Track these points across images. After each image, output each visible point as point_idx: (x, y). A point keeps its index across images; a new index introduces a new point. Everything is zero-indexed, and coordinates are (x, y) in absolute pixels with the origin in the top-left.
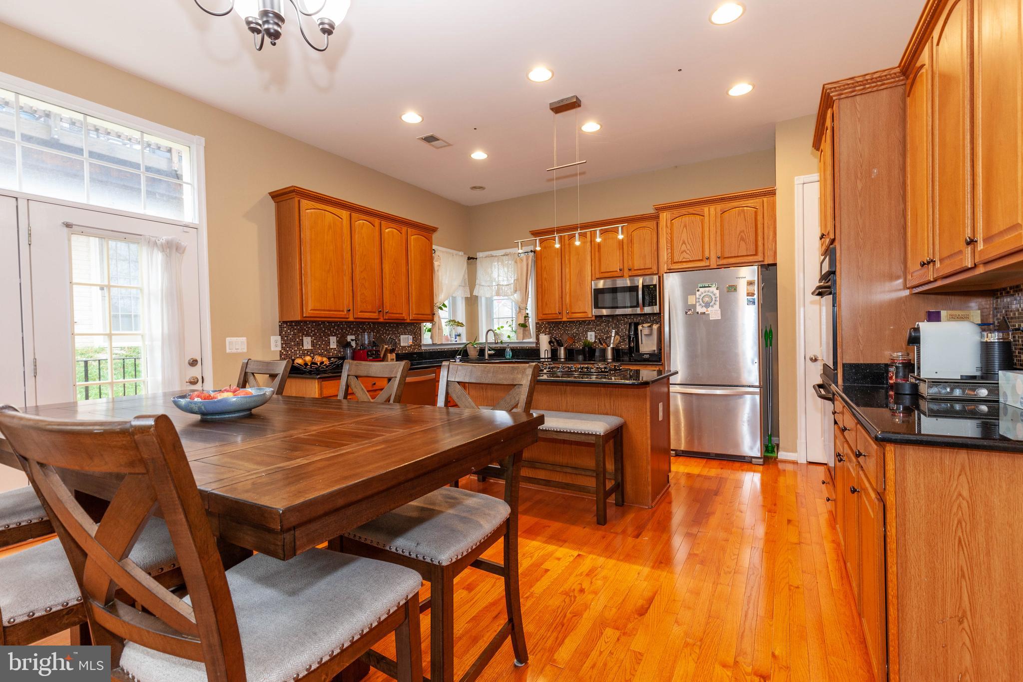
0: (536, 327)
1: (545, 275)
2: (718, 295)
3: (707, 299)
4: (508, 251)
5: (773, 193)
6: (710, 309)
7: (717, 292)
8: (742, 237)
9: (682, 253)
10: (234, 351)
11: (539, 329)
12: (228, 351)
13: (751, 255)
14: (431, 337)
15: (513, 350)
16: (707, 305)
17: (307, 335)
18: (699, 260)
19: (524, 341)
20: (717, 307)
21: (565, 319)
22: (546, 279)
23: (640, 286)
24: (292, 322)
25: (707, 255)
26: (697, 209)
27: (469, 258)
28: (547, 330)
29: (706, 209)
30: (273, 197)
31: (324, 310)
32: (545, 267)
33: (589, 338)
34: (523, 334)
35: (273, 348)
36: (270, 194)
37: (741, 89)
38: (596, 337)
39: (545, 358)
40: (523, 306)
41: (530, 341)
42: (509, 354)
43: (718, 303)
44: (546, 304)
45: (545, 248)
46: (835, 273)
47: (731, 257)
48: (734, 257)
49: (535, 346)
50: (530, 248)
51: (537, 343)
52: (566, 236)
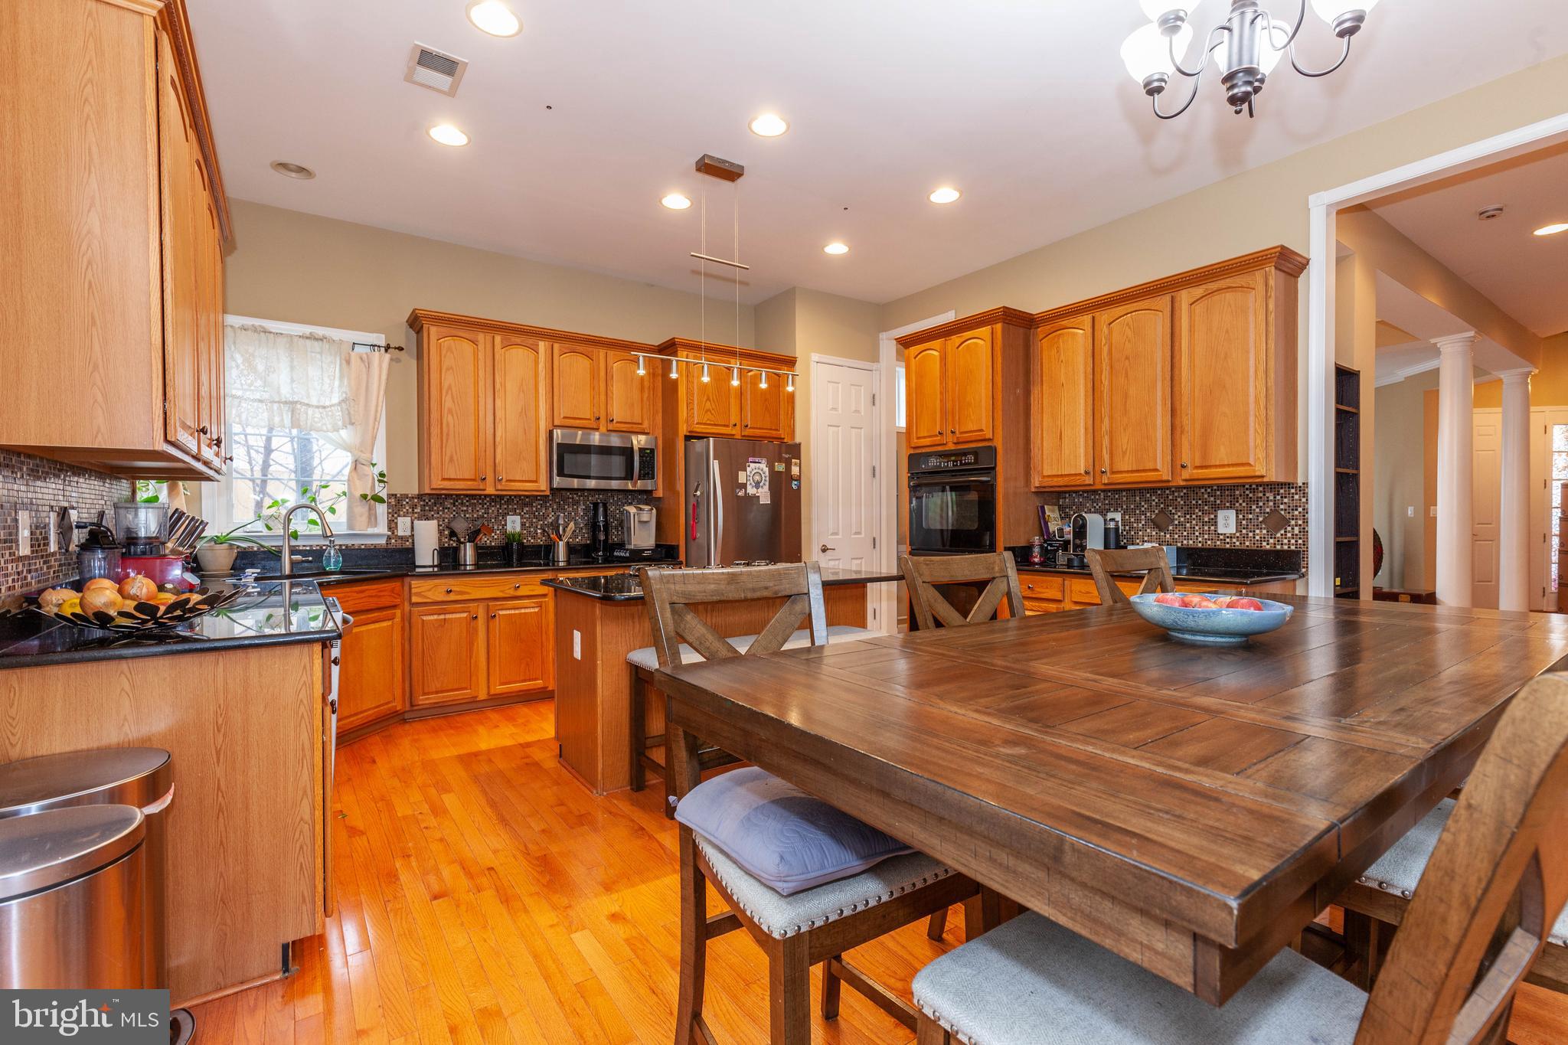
0: (391, 503)
1: (447, 403)
2: (767, 474)
3: (757, 478)
4: (320, 331)
5: (791, 362)
6: (760, 490)
7: (766, 470)
8: (766, 407)
9: (706, 411)
11: (399, 505)
13: (774, 430)
15: (341, 550)
16: (757, 485)
18: (724, 426)
19: (370, 531)
20: (766, 488)
21: (490, 490)
22: (450, 411)
23: (636, 449)
25: (733, 420)
28: (418, 510)
32: (450, 387)
33: (509, 528)
34: (366, 517)
37: (837, 248)
38: (523, 525)
39: (433, 566)
40: (364, 457)
41: (376, 531)
42: (333, 562)
43: (767, 483)
44: (451, 460)
45: (449, 349)
46: (994, 468)
47: (757, 428)
48: (760, 429)
49: (383, 541)
50: (381, 340)
51: (389, 538)
52: (498, 339)
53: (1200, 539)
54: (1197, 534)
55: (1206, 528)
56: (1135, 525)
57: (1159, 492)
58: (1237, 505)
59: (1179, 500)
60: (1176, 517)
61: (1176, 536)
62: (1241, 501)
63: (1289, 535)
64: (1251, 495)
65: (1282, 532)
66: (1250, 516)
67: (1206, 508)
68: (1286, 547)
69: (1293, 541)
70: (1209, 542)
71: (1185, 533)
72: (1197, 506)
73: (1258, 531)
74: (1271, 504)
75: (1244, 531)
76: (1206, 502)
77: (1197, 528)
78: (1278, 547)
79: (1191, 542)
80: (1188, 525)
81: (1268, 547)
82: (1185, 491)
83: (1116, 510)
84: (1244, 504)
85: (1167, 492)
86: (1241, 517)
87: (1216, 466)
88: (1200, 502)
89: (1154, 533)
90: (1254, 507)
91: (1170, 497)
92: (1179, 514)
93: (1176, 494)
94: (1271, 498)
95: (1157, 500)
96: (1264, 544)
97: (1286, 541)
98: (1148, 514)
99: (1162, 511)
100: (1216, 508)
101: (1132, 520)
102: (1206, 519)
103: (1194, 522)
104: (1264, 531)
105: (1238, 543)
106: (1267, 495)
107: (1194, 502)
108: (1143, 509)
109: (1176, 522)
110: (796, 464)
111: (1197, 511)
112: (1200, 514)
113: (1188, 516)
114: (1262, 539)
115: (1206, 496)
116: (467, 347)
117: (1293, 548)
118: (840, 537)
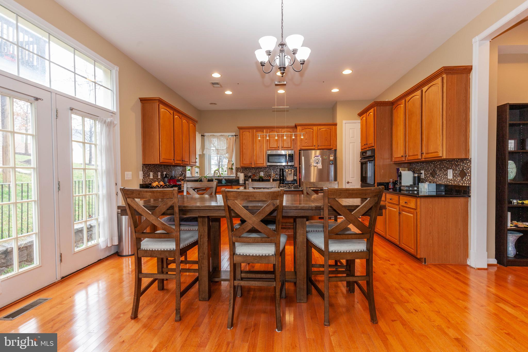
0: (236, 169)
1: (244, 147)
3: (317, 161)
4: (223, 134)
5: (336, 125)
7: (321, 159)
8: (326, 139)
9: (306, 143)
10: (128, 179)
11: (237, 170)
12: (126, 179)
13: (329, 146)
14: (191, 173)
15: (225, 180)
16: (317, 163)
17: (151, 171)
18: (311, 146)
19: (231, 176)
20: (320, 164)
21: (253, 166)
22: (244, 148)
23: (287, 154)
24: (146, 164)
25: (314, 144)
26: (311, 127)
27: (202, 135)
28: (241, 171)
29: (314, 127)
30: (141, 100)
31: (166, 159)
32: (244, 143)
33: (261, 175)
34: (231, 172)
35: (140, 178)
36: (140, 98)
37: (335, 90)
38: (264, 174)
39: (242, 184)
40: (230, 160)
41: (233, 176)
42: (224, 182)
43: (321, 162)
44: (245, 160)
45: (244, 135)
46: (374, 156)
47: (322, 146)
48: (324, 146)
49: (235, 178)
50: (234, 134)
51: (236, 177)
52: (255, 130)
53: (443, 181)
54: (443, 179)
55: (445, 177)
56: (427, 175)
57: (433, 162)
58: (453, 167)
59: (438, 165)
61: (437, 180)
62: (454, 166)
63: (467, 180)
64: (456, 163)
65: (465, 178)
66: (456, 172)
67: (445, 169)
68: (466, 185)
69: (468, 182)
70: (446, 182)
71: (440, 179)
72: (443, 168)
73: (458, 178)
74: (462, 167)
75: (455, 178)
76: (445, 167)
77: (443, 176)
78: (464, 185)
79: (441, 182)
80: (440, 175)
81: (461, 184)
82: (440, 162)
83: (423, 170)
84: (455, 167)
85: (435, 162)
86: (454, 172)
87: (431, 153)
88: (443, 166)
89: (432, 178)
90: (457, 168)
91: (436, 165)
92: (438, 171)
93: (437, 163)
94: (462, 164)
95: (433, 166)
96: (460, 183)
97: (466, 182)
98: (431, 171)
99: (434, 170)
100: (448, 168)
101: (427, 173)
102: (445, 173)
103: (442, 174)
104: (460, 178)
105: (453, 183)
106: (461, 163)
108: (429, 169)
109: (437, 174)
110: (332, 156)
112: (443, 171)
113: (440, 172)
114: (459, 182)
115: (445, 164)
116: (248, 133)
117: (468, 185)
118: (355, 179)
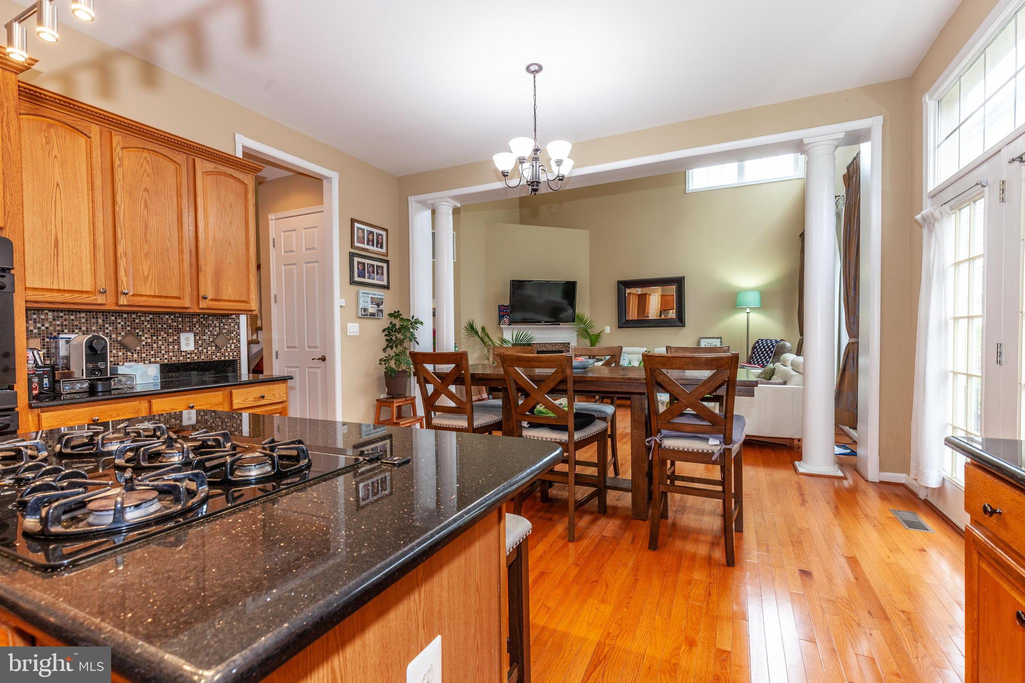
53: (166, 357)
54: (163, 352)
55: (171, 347)
57: (125, 316)
58: (195, 329)
59: (146, 323)
60: (143, 338)
61: (144, 355)
62: (197, 327)
63: (229, 350)
64: (204, 322)
65: (225, 348)
66: (204, 337)
67: (170, 331)
68: (227, 358)
69: (231, 354)
70: (174, 358)
71: (152, 353)
72: (162, 329)
73: (209, 348)
74: (218, 329)
75: (200, 349)
76: (170, 327)
77: (163, 347)
78: (223, 358)
79: (158, 359)
80: (155, 345)
81: (216, 359)
82: (151, 316)
84: (200, 329)
85: (134, 316)
86: (198, 338)
87: (225, 301)
88: (165, 326)
89: (120, 354)
90: (206, 331)
91: (137, 321)
92: (146, 336)
93: (143, 319)
94: (217, 325)
95: (122, 323)
96: (214, 357)
97: (227, 354)
98: (114, 336)
99: (129, 334)
100: (179, 331)
102: (171, 340)
103: (160, 343)
104: (214, 348)
105: (196, 358)
106: (215, 322)
107: (160, 326)
108: (107, 331)
109: (144, 343)
111: (162, 333)
112: (165, 335)
113: (155, 338)
114: (210, 354)
115: (170, 321)
117: (231, 358)
